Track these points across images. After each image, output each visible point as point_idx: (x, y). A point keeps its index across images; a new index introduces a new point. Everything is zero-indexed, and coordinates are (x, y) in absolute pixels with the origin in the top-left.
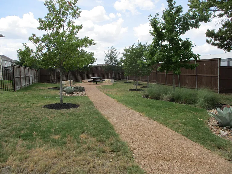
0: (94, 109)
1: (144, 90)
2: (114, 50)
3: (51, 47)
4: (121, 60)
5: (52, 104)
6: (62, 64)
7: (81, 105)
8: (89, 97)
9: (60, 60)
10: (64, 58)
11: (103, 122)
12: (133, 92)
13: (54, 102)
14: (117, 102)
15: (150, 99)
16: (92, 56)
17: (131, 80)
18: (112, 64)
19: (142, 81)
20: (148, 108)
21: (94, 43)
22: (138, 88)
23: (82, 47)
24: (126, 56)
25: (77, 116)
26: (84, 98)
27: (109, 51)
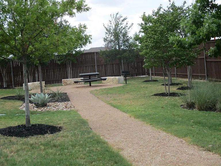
0: (91, 135)
1: (185, 95)
2: (122, 19)
3: (5, 20)
4: (137, 38)
5: (10, 128)
6: (27, 50)
7: (64, 128)
8: (78, 112)
9: (23, 42)
10: (29, 39)
11: (111, 157)
12: (162, 98)
13: (14, 123)
14: (133, 118)
15: (198, 111)
16: (83, 32)
17: (156, 77)
18: (119, 47)
19: (178, 76)
20: (196, 128)
21: (86, 7)
22: (171, 91)
23: (62, 16)
24: (145, 29)
25: (59, 148)
26: (69, 113)
27: (112, 22)
